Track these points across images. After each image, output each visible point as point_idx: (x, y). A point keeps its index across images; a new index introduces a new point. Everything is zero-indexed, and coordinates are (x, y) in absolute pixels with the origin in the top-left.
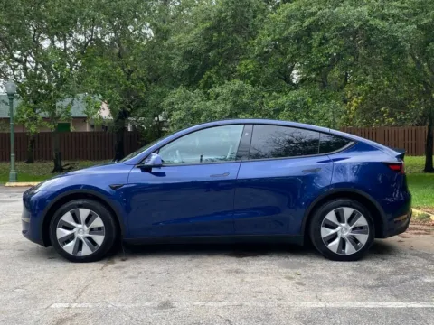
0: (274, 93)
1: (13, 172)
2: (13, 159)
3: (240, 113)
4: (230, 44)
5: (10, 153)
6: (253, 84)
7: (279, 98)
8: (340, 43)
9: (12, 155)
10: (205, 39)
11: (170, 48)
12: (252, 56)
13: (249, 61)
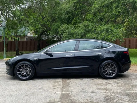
0: (99, 26)
1: (5, 55)
2: (5, 50)
3: (87, 33)
4: (83, 8)
5: (4, 48)
6: (92, 22)
7: (101, 27)
8: (124, 7)
9: (5, 49)
10: (74, 7)
11: (61, 10)
12: (91, 12)
13: (90, 14)
